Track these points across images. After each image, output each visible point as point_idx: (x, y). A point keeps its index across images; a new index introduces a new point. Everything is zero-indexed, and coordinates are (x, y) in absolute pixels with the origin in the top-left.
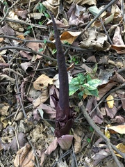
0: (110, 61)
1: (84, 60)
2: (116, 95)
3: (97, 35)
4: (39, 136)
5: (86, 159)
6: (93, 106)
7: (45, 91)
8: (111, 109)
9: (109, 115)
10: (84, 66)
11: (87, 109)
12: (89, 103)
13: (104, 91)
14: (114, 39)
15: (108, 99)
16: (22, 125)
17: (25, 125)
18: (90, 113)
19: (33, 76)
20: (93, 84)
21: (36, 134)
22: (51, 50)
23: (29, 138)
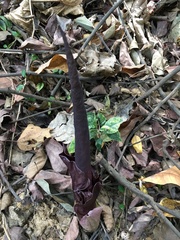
0: (123, 89)
1: (88, 94)
2: (142, 134)
3: (99, 56)
4: (46, 223)
6: (117, 156)
7: (39, 151)
8: (140, 154)
9: (139, 163)
10: (90, 101)
12: (110, 152)
13: (127, 131)
14: (121, 58)
15: (133, 142)
16: (13, 215)
17: (19, 212)
18: (116, 167)
19: (14, 130)
20: (113, 124)
21: (40, 222)
22: (34, 85)
23: (29, 232)
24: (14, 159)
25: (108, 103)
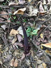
1: (29, 20)
2: (43, 33)
5: (35, 56)
6: (36, 39)
8: (42, 38)
9: (41, 41)
11: (33, 41)
12: (34, 38)
13: (39, 32)
14: (40, 8)
17: (11, 51)
18: (35, 42)
20: (35, 32)
23: (13, 55)
24: (9, 38)
25: (34, 24)
